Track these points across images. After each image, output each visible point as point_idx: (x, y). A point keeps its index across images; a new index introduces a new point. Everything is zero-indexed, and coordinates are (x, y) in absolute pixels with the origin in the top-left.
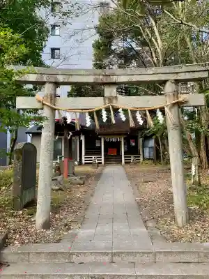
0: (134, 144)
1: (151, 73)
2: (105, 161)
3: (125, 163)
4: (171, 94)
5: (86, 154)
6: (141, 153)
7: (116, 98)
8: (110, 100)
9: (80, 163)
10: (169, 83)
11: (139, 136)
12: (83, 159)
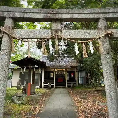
0: (73, 76)
1: (87, 12)
2: (56, 86)
3: (68, 87)
5: (45, 81)
6: (77, 81)
7: (61, 30)
8: (56, 31)
9: (41, 87)
10: (101, 20)
11: (76, 71)
12: (43, 84)
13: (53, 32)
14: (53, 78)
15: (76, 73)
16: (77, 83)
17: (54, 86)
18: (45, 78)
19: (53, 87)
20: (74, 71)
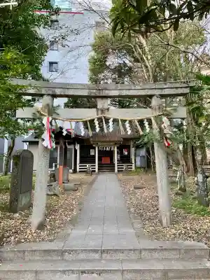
0: (126, 153)
1: (139, 88)
3: (118, 171)
4: (157, 107)
5: (81, 163)
6: (133, 162)
7: (108, 109)
8: (103, 111)
9: (75, 171)
10: (155, 97)
11: (132, 146)
12: (78, 167)
13: (100, 112)
14: (94, 156)
15: (133, 150)
16: (133, 165)
17: (97, 170)
18: (81, 157)
19: (95, 171)
20: (130, 146)
